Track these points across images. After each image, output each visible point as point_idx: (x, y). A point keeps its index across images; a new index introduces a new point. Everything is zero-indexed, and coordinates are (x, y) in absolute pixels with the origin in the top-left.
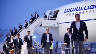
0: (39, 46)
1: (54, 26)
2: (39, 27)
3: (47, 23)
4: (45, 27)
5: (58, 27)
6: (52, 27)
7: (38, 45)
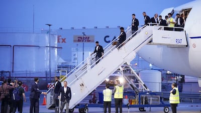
0: (144, 85)
1: (179, 44)
2: (147, 44)
3: (163, 37)
4: (160, 45)
5: (187, 46)
6: (173, 45)
7: (143, 83)
